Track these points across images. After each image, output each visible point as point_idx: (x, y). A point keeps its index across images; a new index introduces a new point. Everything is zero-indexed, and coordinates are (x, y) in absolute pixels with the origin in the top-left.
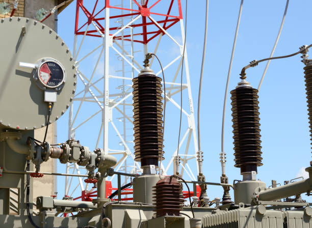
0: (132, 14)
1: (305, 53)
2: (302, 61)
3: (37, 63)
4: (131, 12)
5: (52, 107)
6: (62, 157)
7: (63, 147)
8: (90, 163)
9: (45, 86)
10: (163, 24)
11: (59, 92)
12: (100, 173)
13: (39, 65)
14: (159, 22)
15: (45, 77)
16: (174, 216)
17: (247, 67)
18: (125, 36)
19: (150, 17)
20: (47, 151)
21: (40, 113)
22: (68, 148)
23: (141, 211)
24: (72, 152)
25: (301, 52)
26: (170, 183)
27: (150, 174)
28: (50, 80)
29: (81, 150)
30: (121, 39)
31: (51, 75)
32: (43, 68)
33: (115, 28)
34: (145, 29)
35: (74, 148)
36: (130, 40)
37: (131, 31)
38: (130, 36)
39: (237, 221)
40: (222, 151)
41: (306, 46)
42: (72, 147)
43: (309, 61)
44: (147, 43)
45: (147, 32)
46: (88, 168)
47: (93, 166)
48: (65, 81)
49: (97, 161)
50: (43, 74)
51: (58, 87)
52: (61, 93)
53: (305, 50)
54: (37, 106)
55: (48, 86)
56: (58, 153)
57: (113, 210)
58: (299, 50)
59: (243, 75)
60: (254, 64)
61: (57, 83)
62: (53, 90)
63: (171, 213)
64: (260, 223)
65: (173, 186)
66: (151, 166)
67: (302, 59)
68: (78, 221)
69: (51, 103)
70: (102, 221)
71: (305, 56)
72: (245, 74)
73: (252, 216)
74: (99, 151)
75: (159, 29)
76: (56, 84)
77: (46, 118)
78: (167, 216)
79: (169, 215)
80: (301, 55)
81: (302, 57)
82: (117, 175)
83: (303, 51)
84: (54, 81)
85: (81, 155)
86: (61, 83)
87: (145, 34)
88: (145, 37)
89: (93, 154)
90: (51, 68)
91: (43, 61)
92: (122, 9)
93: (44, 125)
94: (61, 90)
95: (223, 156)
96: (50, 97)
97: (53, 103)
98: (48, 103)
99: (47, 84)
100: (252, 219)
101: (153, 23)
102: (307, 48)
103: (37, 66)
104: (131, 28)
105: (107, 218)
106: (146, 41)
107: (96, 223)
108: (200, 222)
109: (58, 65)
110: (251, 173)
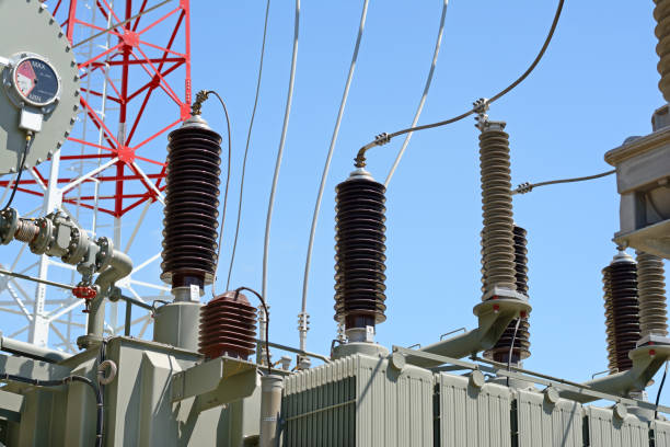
0: (101, 156)
1: (483, 111)
2: (477, 126)
3: (13, 59)
4: (99, 152)
5: (32, 140)
6: (36, 242)
7: (41, 223)
8: (86, 260)
9: (23, 100)
10: (156, 180)
11: (46, 117)
12: (98, 287)
13: (16, 62)
14: (150, 176)
15: (24, 85)
16: (238, 359)
17: (370, 146)
18: (83, 198)
19: (134, 164)
20: (11, 223)
21: (9, 147)
22: (50, 225)
23: (172, 358)
24: (56, 233)
25: (475, 111)
26: (235, 300)
27: (189, 300)
28: (34, 92)
29: (72, 235)
30: (75, 203)
31: (36, 82)
32: (23, 69)
33: (67, 181)
34: (120, 187)
35: (61, 227)
36: (92, 208)
37: (96, 189)
38: (92, 198)
39: (355, 377)
40: (303, 309)
41: (486, 100)
42: (57, 225)
43: (490, 124)
44: (120, 215)
45: (124, 193)
46: (80, 269)
47: (92, 266)
48: (59, 98)
49: (99, 259)
50: (22, 78)
51: (46, 107)
52: (50, 119)
53: (483, 106)
54: (6, 134)
55: (29, 101)
56: (30, 231)
57: (122, 348)
58: (472, 108)
59: (360, 160)
60: (382, 140)
61: (45, 98)
62: (37, 109)
63: (233, 352)
64: (395, 385)
65: (241, 306)
66: (192, 287)
67: (476, 122)
68: (50, 370)
69: (30, 133)
70: (100, 367)
71: (482, 116)
72: (364, 159)
73: (381, 369)
74: (106, 240)
75: (146, 190)
76: (44, 100)
77: (19, 157)
78: (226, 356)
79: (230, 355)
80: (476, 115)
81: (477, 119)
82: (125, 303)
83: (480, 108)
84: (40, 94)
85: (71, 243)
86: (53, 100)
87: (119, 197)
88: (119, 204)
89: (93, 244)
90: (36, 70)
91: (23, 56)
92: (84, 143)
93: (14, 169)
94: (51, 112)
95: (305, 318)
96: (30, 120)
97: (34, 132)
98: (25, 131)
99: (28, 97)
100: (380, 376)
101: (138, 176)
102: (487, 103)
103: (12, 62)
104: (97, 181)
105: (111, 362)
106: (119, 212)
107: (87, 371)
108: (280, 384)
109: (50, 68)
110: (365, 331)
